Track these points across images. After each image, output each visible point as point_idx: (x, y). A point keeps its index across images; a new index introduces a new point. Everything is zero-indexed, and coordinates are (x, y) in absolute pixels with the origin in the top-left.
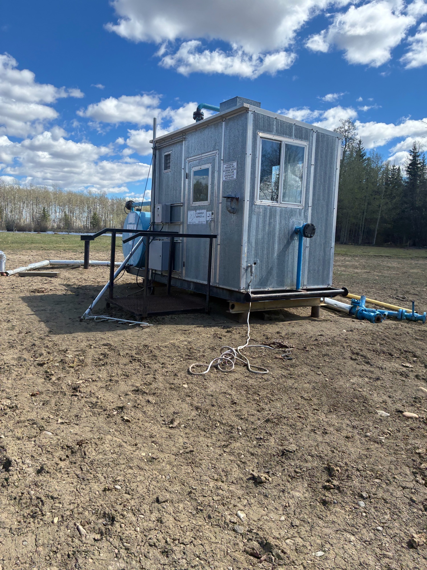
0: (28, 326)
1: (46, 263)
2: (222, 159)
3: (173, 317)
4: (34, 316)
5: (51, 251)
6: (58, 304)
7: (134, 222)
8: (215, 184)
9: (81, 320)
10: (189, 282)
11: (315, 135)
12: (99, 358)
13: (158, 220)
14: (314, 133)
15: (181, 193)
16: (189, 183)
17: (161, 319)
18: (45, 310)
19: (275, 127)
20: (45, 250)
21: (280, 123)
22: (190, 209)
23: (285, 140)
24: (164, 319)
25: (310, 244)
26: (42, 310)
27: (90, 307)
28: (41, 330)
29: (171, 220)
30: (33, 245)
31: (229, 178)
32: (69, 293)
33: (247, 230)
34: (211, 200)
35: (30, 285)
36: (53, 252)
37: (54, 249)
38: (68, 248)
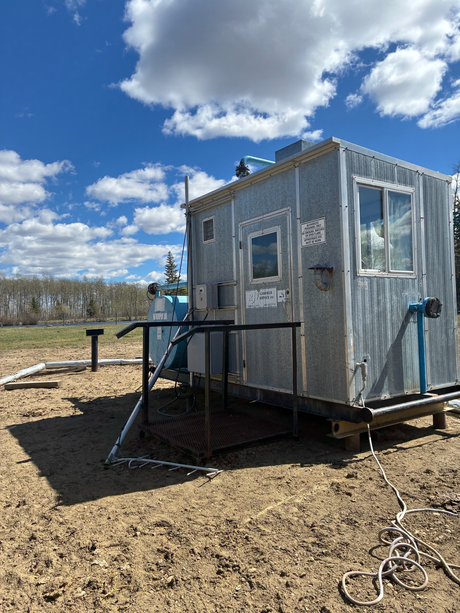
0: (20, 488)
1: (40, 366)
2: (298, 216)
3: (250, 452)
4: (30, 463)
5: (46, 349)
6: (65, 435)
7: (164, 310)
8: (289, 252)
9: (106, 467)
10: (253, 390)
11: (421, 178)
12: (157, 564)
13: (202, 305)
14: (420, 176)
15: (232, 268)
16: (245, 254)
17: (233, 458)
18: (46, 450)
19: (373, 169)
20: (38, 347)
21: (379, 164)
22: (248, 288)
23: (388, 186)
24: (237, 457)
25: (429, 327)
26: (42, 450)
27: (117, 442)
28: (43, 497)
29: (219, 305)
30: (22, 343)
31: (313, 242)
32: (79, 413)
33: (351, 313)
34: (285, 275)
35: (21, 403)
36: (48, 350)
37: (50, 346)
38: (66, 343)
